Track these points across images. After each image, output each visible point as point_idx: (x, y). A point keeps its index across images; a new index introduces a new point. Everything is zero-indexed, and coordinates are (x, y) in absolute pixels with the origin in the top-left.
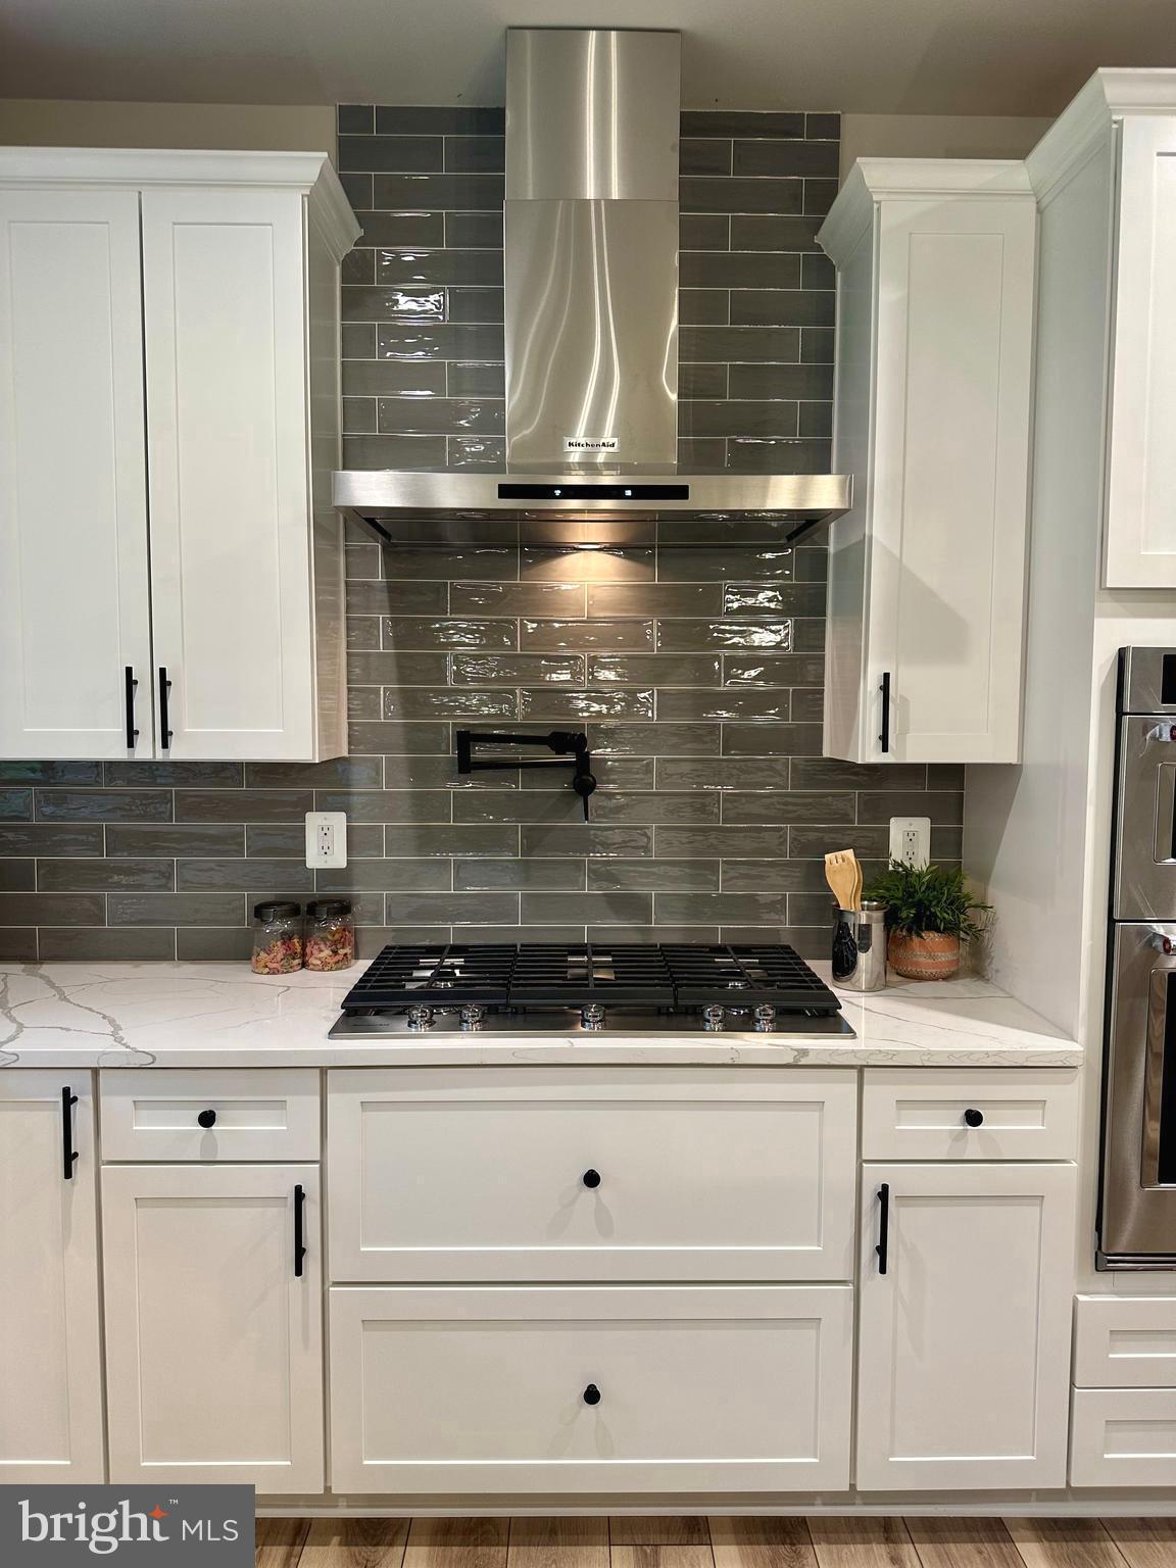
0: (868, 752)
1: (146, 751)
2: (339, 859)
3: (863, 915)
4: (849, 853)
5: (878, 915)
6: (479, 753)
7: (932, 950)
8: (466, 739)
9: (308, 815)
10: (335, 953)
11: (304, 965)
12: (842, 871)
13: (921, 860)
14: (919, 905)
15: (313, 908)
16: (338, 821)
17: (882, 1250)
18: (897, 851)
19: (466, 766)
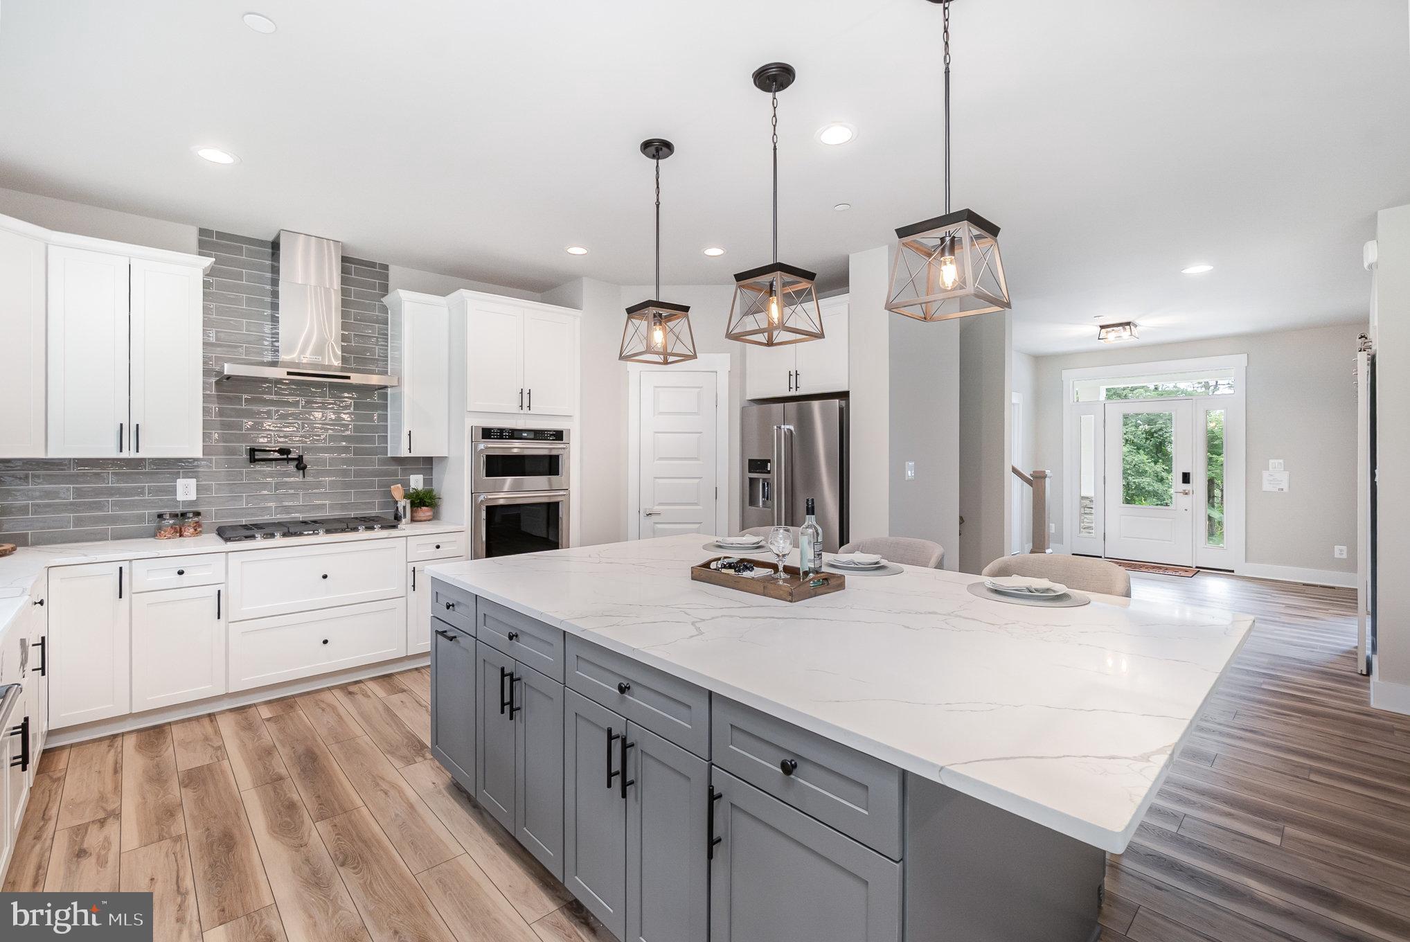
0: (404, 453)
1: (125, 454)
2: (193, 496)
3: (403, 503)
4: (399, 485)
5: (409, 501)
6: (259, 455)
7: (425, 512)
8: (252, 451)
9: (178, 480)
10: (196, 530)
11: (181, 536)
12: (397, 491)
13: (420, 486)
14: (420, 499)
15: (183, 515)
16: (192, 482)
17: (414, 586)
18: (413, 485)
19: (253, 460)
